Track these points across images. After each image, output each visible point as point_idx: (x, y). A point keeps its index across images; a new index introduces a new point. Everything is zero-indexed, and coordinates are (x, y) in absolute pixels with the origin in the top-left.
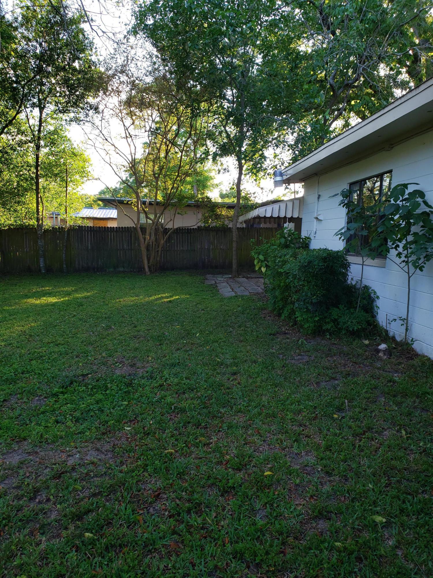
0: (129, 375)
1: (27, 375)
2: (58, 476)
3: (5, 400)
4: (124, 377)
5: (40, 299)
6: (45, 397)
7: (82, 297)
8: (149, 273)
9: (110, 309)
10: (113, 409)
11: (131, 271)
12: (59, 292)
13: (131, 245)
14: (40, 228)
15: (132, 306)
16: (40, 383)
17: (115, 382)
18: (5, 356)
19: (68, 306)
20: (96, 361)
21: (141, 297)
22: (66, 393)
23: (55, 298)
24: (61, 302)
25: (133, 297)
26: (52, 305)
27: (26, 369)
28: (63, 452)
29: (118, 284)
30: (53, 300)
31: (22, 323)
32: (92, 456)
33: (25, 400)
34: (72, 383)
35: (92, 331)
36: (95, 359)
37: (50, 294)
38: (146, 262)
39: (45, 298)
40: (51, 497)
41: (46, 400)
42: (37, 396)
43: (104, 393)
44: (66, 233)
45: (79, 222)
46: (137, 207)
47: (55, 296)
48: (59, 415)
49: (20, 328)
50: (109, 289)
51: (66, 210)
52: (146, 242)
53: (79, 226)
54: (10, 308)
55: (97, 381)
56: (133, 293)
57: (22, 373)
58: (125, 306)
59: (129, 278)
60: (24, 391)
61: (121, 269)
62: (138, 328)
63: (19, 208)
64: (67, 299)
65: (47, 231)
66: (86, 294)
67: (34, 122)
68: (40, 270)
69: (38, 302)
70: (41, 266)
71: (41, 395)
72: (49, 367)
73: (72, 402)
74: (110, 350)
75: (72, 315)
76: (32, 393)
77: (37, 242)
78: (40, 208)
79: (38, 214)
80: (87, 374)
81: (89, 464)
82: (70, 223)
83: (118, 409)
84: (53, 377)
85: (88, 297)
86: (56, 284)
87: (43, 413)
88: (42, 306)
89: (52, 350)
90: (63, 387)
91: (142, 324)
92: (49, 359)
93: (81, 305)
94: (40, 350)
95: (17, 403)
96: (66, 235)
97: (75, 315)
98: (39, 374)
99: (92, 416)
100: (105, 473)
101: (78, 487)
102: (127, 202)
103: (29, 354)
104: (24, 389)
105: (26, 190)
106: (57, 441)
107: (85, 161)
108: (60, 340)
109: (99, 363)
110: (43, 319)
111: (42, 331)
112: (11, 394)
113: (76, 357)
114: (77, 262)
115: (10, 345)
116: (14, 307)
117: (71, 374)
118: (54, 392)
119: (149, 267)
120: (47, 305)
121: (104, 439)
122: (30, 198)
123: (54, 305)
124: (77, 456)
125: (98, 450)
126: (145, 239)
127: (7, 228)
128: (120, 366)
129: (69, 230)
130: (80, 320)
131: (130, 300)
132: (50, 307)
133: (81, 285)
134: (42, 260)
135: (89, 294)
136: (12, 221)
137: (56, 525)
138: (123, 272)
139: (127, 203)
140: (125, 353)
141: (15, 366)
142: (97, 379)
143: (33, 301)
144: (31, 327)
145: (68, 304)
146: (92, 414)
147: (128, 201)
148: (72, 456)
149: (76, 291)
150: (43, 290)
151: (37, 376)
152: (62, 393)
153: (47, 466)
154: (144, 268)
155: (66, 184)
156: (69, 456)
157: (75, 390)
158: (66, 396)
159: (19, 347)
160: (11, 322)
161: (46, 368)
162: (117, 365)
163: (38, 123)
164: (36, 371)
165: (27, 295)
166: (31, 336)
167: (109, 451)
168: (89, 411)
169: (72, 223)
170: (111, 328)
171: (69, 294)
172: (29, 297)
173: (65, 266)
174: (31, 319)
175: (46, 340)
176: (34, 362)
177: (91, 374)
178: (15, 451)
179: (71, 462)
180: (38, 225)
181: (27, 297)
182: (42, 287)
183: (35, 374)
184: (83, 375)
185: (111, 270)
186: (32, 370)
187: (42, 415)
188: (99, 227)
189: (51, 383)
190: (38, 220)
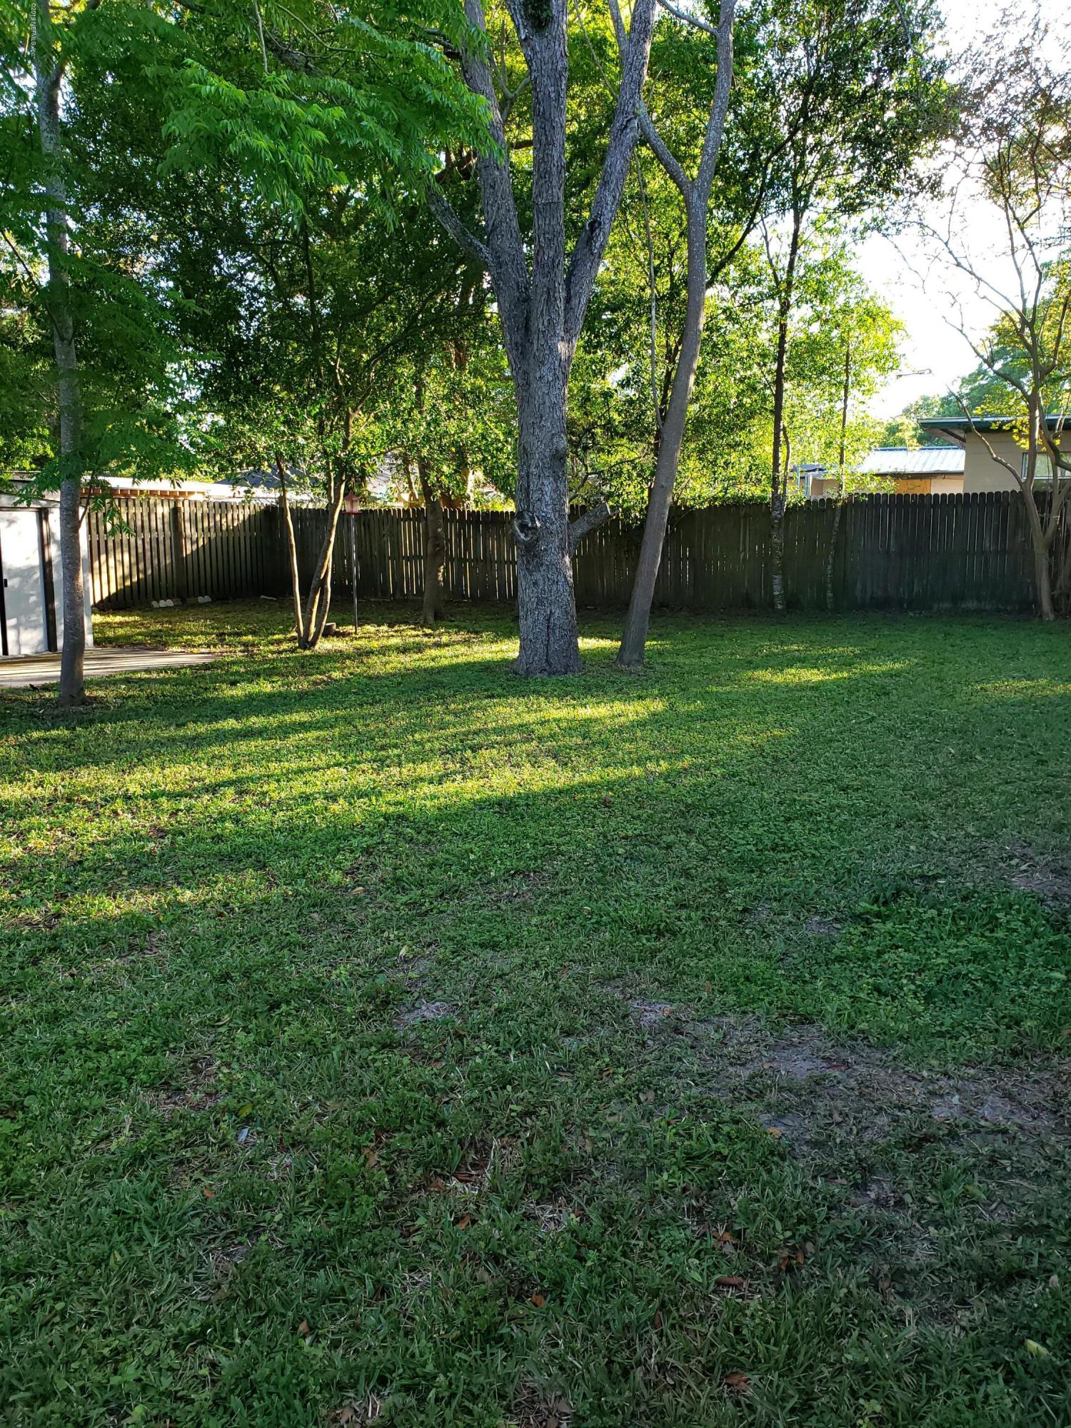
0: (1055, 898)
1: (787, 856)
2: (916, 1143)
3: (745, 910)
4: (1042, 901)
5: (781, 671)
6: (836, 920)
7: (883, 673)
8: (1052, 617)
9: (963, 709)
10: (1027, 985)
11: (999, 611)
12: (825, 657)
13: (1004, 540)
14: (778, 504)
15: (1021, 704)
16: (818, 880)
17: (1018, 911)
18: (728, 802)
19: (851, 693)
20: (951, 844)
21: (1043, 682)
22: (888, 917)
23: (816, 671)
24: (834, 682)
25: (1020, 680)
26: (812, 688)
27: (781, 839)
28: (915, 1079)
29: (969, 644)
30: (813, 676)
31: (754, 726)
32: (994, 1111)
33: (789, 917)
34: (897, 895)
35: (925, 763)
36: (948, 840)
37: (802, 661)
38: (1044, 585)
39: (793, 671)
40: (908, 1198)
41: (838, 926)
42: (816, 913)
43: (987, 934)
44: (838, 513)
45: (872, 487)
46: (1031, 437)
47: (815, 666)
48: (879, 972)
49: (747, 739)
50: (946, 655)
51: (842, 455)
52: (1050, 530)
53: (871, 495)
54: (719, 689)
55: (965, 899)
56: (1017, 670)
57: (773, 850)
58: (1001, 703)
59: (995, 629)
60: (786, 895)
61: (972, 605)
62: (1052, 767)
63: (734, 457)
64: (845, 675)
65: (794, 509)
66: (889, 666)
67: (781, 248)
68: (772, 605)
69: (779, 679)
70: (776, 593)
71: (826, 913)
72: (836, 843)
73: (909, 945)
74: (984, 818)
75: (866, 718)
76: (804, 904)
77: (770, 536)
78: (782, 456)
79: (776, 469)
80: (935, 877)
81: (993, 1132)
82: (849, 489)
83: (1043, 989)
84: (849, 871)
85: (898, 674)
86: (812, 638)
87: (839, 959)
88: (789, 689)
89: (834, 802)
90: (876, 900)
91: (1062, 756)
92: (831, 822)
93: (885, 694)
94: (805, 797)
95: (772, 922)
96: (837, 519)
97: (873, 718)
98: (813, 856)
99: (966, 993)
100: (1046, 1172)
101: (976, 1191)
102: (1001, 426)
103: (781, 803)
104: (785, 890)
105: (752, 414)
106: (893, 1046)
107: (895, 327)
108: (849, 778)
109: (963, 852)
110: (798, 720)
111: (801, 749)
112: (756, 898)
113: (898, 826)
114: (859, 586)
115: (734, 776)
116: (728, 689)
117: (893, 869)
118: (858, 910)
119: (1054, 601)
120: (802, 687)
121: (1019, 1068)
122: (761, 434)
123: (815, 688)
124: (956, 1100)
125: (1008, 1096)
126: (1044, 524)
127: (706, 505)
128: (1024, 867)
129: (845, 506)
130: (890, 730)
131: (1010, 688)
132: (809, 693)
133: (872, 644)
134: (777, 579)
135: (897, 666)
136: (717, 490)
137: (934, 1282)
138: (979, 611)
139: (1000, 430)
140: (1030, 834)
141: (756, 829)
142: (964, 893)
143: (765, 675)
144: (774, 737)
145: (851, 688)
146: (967, 987)
147: (1003, 423)
148: (942, 1096)
149: (864, 656)
150: (785, 652)
151: (807, 862)
152: (878, 915)
153: (881, 1109)
154: (1038, 604)
155: (846, 391)
156: (932, 1094)
157: (908, 913)
158: (889, 925)
159: (754, 784)
160: (726, 721)
161: (829, 845)
162: (1014, 862)
163: (789, 250)
164: (806, 850)
165: (750, 662)
166: (776, 759)
167: (1044, 1109)
168: (956, 978)
169: (852, 489)
170: (972, 759)
171: (847, 664)
172: (756, 668)
173: (830, 594)
174: (770, 719)
175: (814, 774)
176: (796, 825)
177: (945, 876)
178: (792, 1045)
179: (941, 1112)
180: (775, 497)
181: (751, 665)
182: (782, 643)
183: (805, 857)
184: (923, 877)
185: (946, 605)
186: (796, 845)
187: (837, 965)
188: (922, 495)
189: (845, 884)
190: (774, 482)
